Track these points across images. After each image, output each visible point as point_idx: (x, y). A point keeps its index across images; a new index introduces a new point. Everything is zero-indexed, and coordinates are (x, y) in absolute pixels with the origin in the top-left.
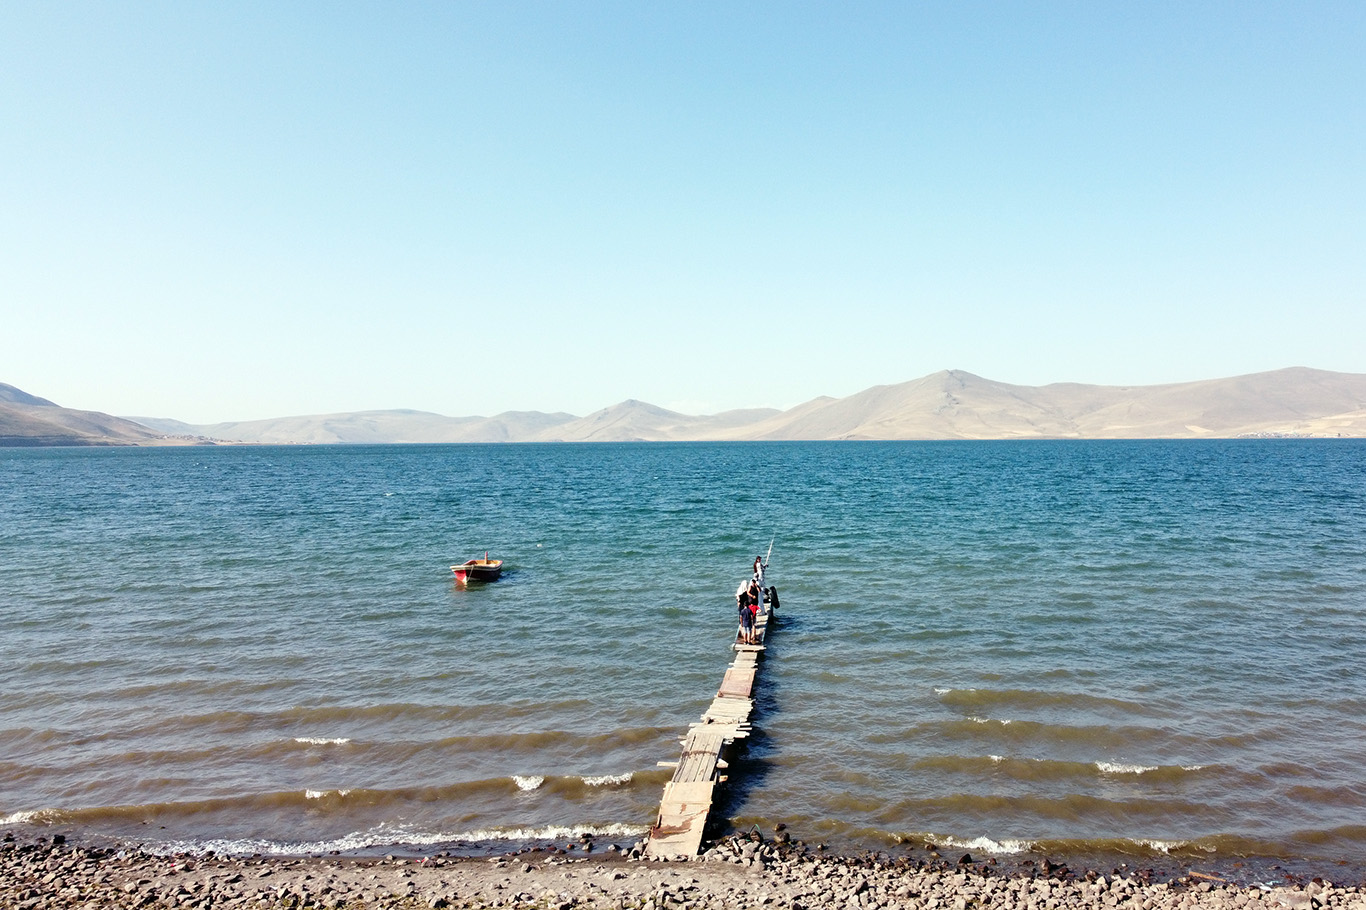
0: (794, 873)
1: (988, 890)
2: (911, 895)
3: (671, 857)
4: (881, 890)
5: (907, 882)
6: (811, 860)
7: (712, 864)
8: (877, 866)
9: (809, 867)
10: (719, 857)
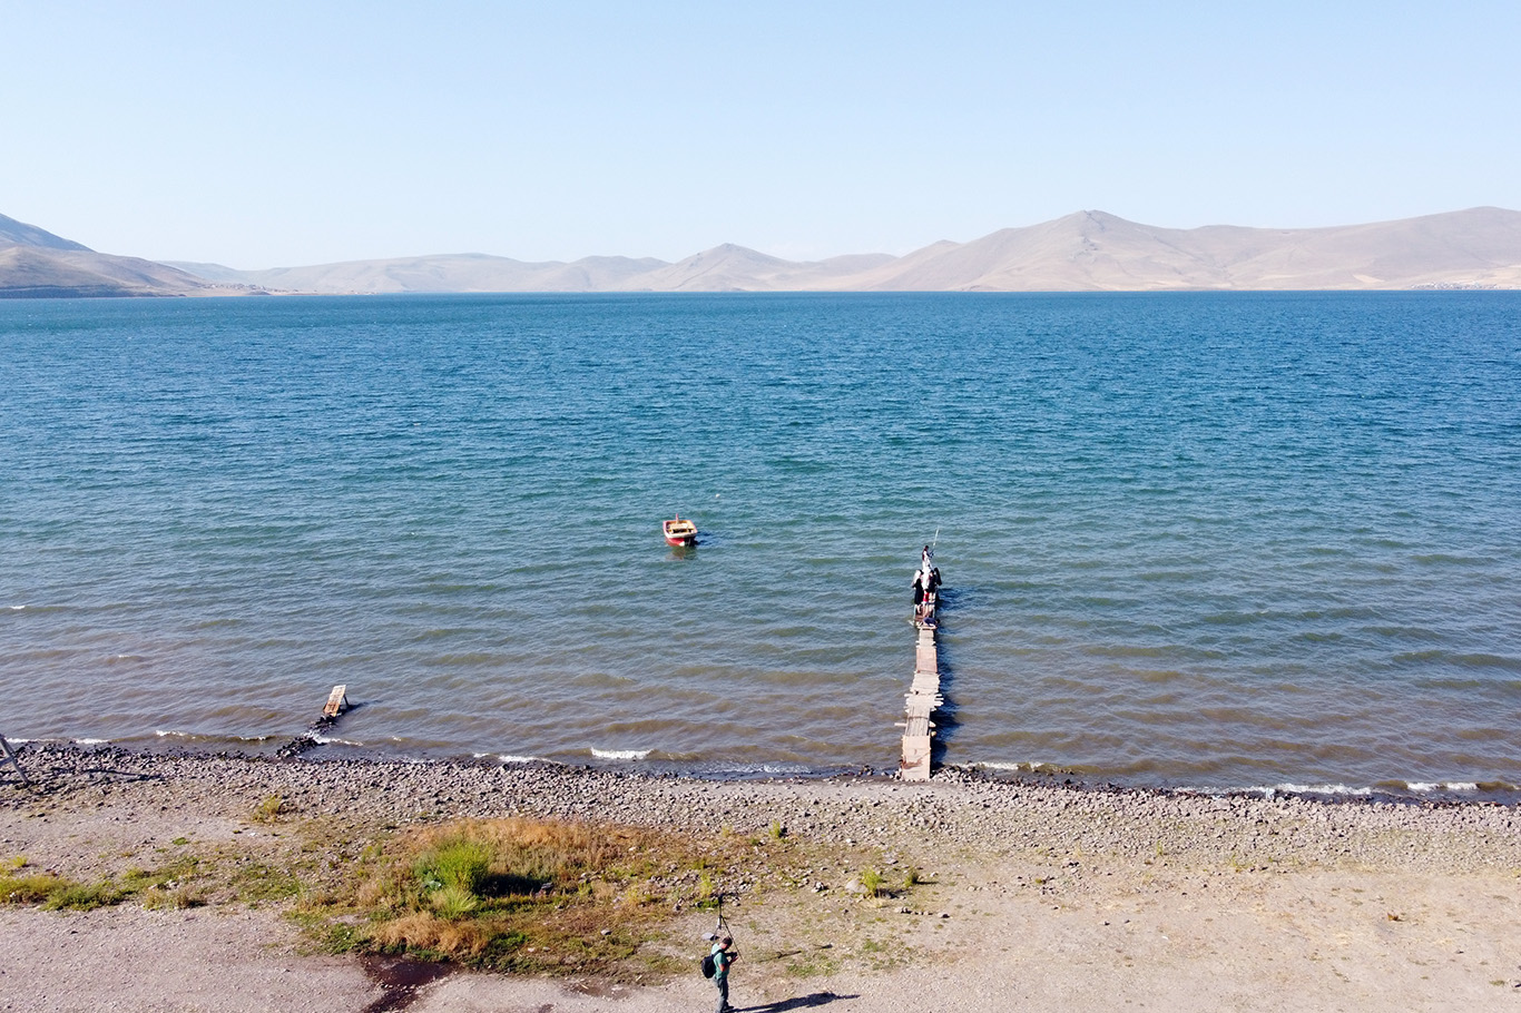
0: (981, 789)
1: (1077, 798)
2: (1039, 800)
3: (916, 780)
4: (1025, 797)
5: (1037, 794)
6: (988, 782)
7: (938, 783)
8: (1022, 785)
9: (988, 785)
10: (942, 780)
